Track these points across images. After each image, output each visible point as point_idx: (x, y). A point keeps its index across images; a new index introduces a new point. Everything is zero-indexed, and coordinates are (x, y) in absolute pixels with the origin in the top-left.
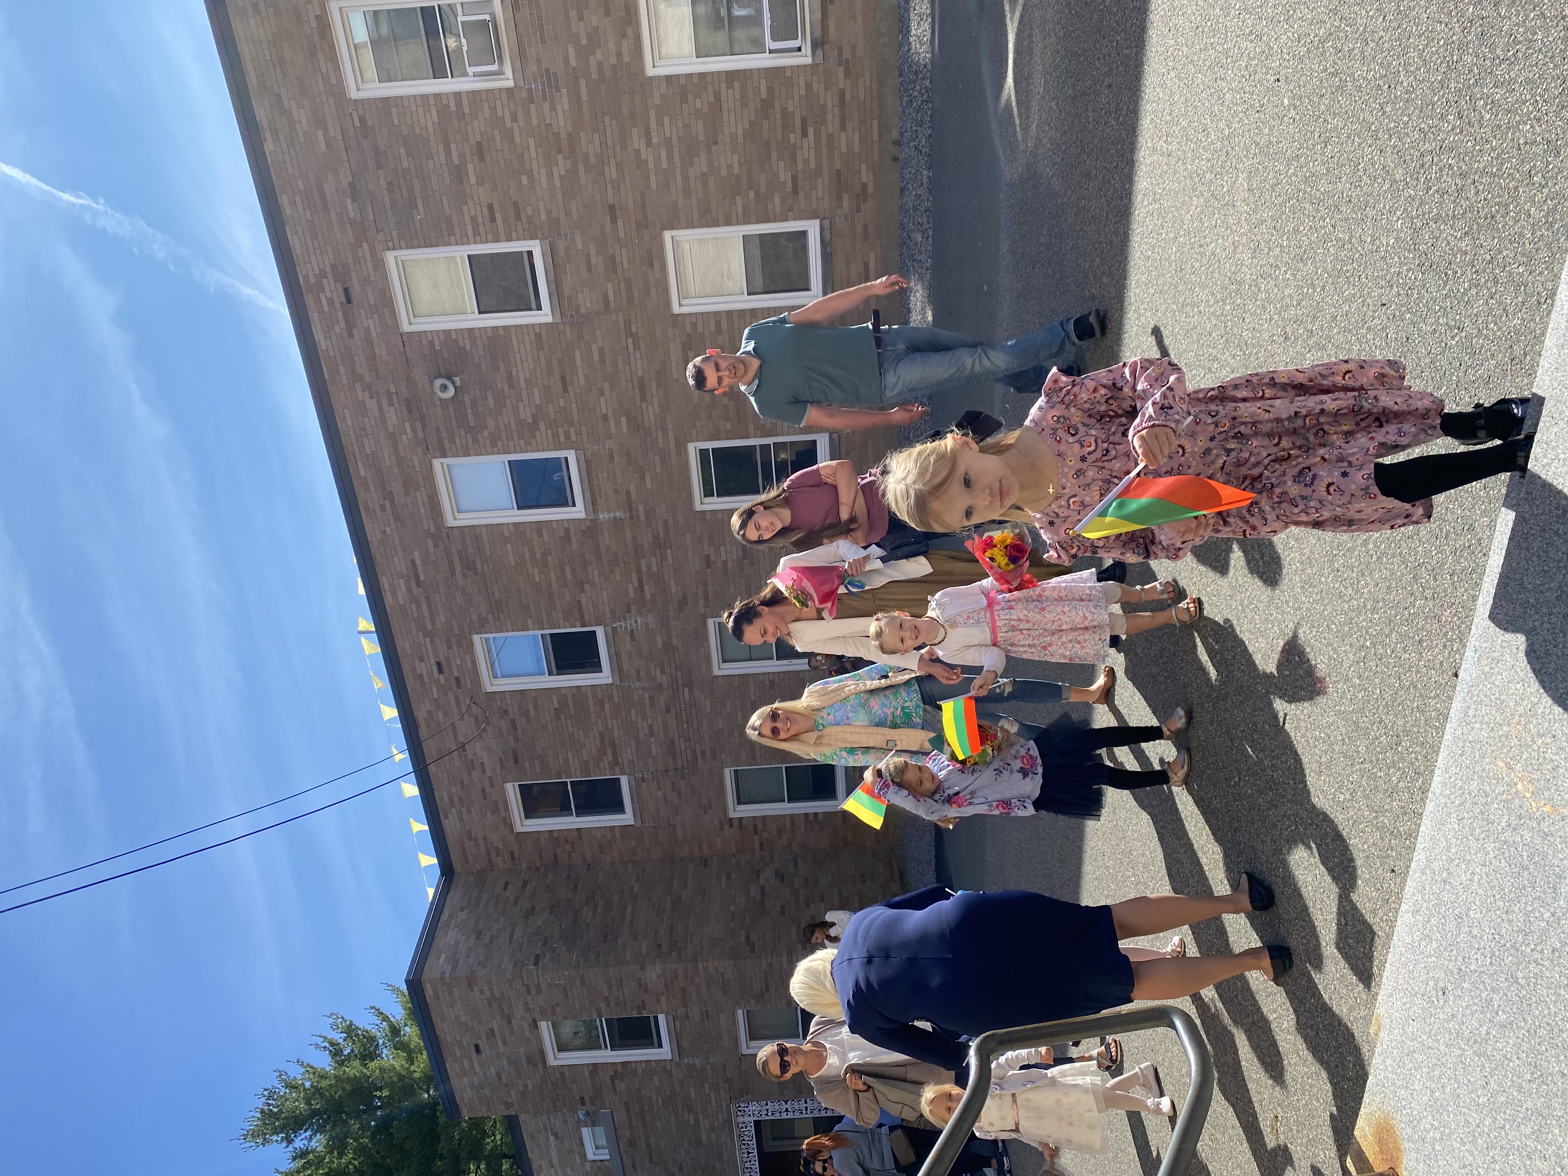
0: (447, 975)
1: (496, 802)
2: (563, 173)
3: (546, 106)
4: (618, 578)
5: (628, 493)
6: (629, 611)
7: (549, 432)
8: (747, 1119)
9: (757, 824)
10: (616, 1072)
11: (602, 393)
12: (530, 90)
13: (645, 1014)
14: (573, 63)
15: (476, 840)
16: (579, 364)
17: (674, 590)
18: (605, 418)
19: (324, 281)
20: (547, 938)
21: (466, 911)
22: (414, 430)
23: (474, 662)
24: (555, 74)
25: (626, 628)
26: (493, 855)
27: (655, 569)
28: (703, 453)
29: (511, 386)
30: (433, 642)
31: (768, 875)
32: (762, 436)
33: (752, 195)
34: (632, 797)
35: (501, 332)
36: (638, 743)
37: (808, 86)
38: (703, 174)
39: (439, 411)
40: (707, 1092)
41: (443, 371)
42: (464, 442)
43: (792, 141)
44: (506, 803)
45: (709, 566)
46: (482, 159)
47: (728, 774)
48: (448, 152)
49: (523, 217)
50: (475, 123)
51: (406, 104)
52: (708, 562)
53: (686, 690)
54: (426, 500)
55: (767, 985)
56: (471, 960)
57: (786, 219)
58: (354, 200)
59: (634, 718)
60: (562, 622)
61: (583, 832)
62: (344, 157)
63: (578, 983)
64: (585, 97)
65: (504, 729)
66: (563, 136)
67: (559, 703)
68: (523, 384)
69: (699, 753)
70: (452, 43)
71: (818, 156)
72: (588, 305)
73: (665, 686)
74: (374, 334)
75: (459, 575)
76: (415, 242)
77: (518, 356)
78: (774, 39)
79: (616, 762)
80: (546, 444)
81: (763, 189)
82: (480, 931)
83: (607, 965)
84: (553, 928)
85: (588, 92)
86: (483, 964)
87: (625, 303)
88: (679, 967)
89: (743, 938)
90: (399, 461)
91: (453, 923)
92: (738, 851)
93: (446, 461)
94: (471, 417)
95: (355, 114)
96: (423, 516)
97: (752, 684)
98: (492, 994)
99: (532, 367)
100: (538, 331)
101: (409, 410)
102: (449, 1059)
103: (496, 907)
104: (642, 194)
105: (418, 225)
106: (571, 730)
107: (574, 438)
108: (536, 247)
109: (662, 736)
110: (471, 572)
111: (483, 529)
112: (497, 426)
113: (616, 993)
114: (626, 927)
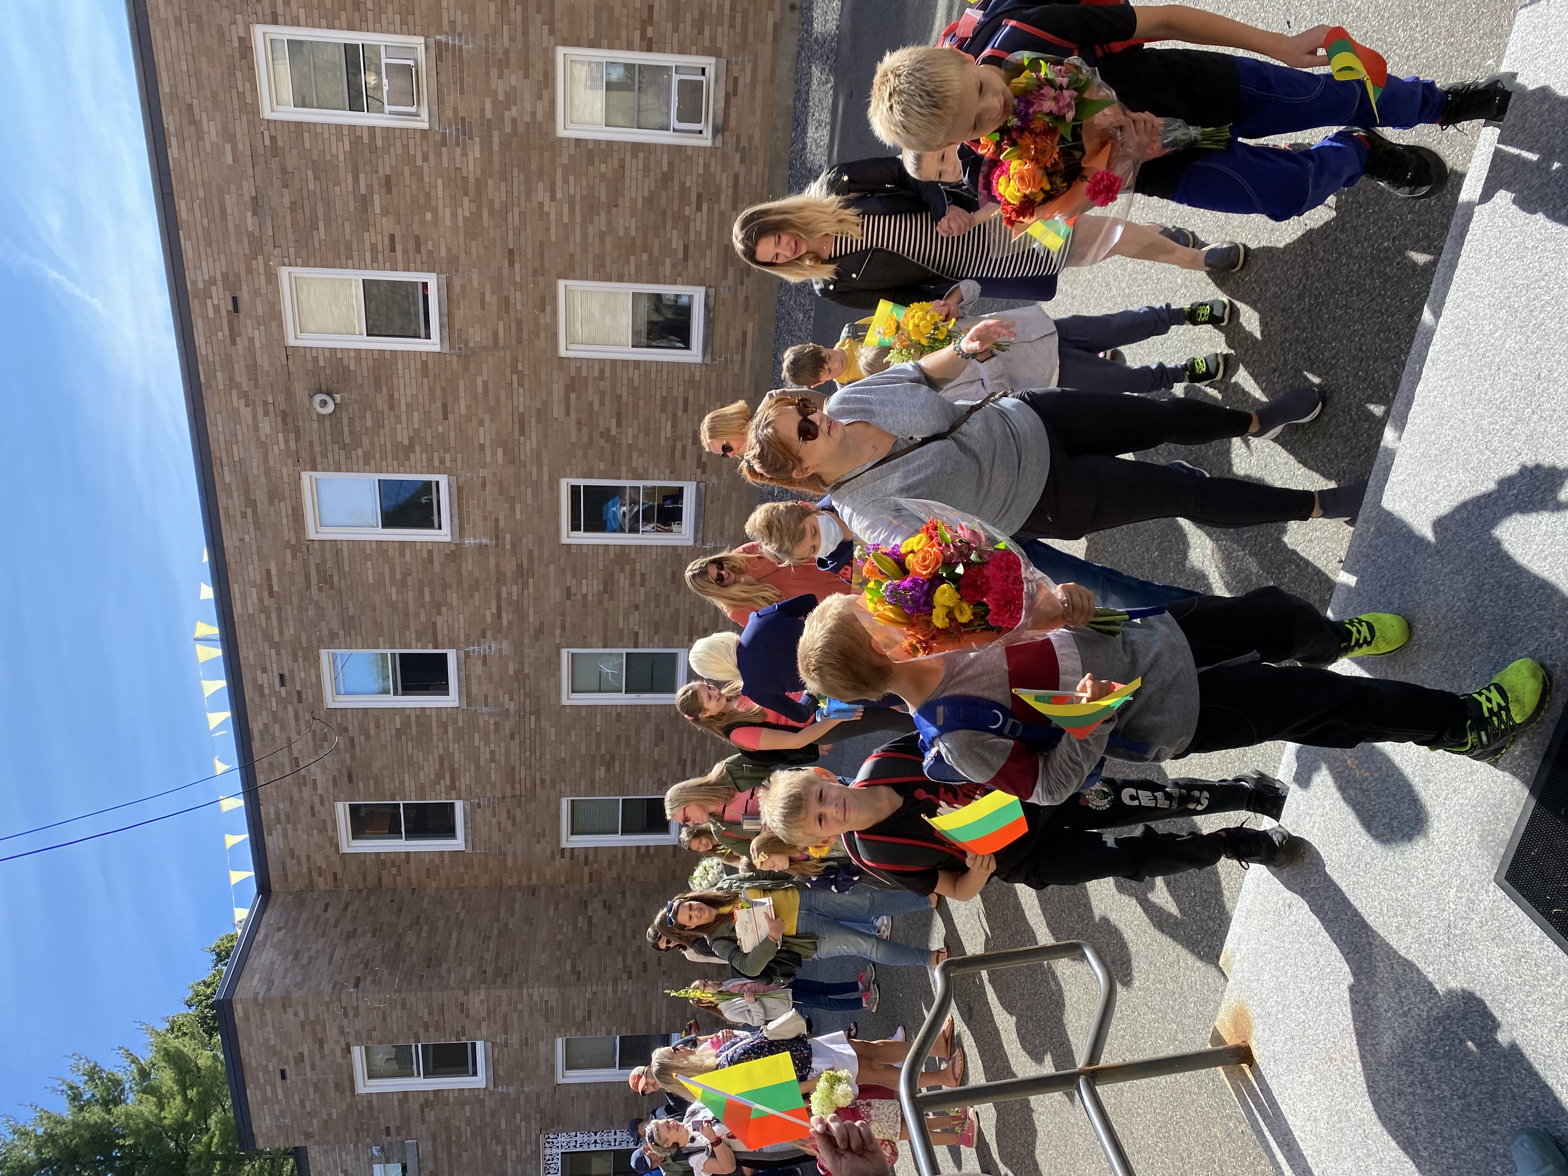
0: (260, 996)
2: (467, 214)
3: (458, 151)
4: (477, 604)
5: (497, 521)
6: (484, 636)
7: (424, 456)
8: (554, 1151)
9: (589, 855)
10: (426, 1100)
11: (481, 423)
12: (444, 135)
13: (463, 1041)
14: (489, 114)
15: (299, 858)
16: (462, 394)
17: (531, 619)
18: (482, 447)
19: (213, 288)
20: (368, 961)
21: (283, 932)
22: (287, 441)
23: (319, 677)
24: (470, 123)
25: (479, 652)
26: (315, 874)
27: (515, 597)
28: (575, 490)
29: (392, 408)
30: (278, 653)
31: (596, 904)
32: (633, 479)
33: (645, 257)
34: (465, 823)
35: (388, 356)
36: (478, 767)
37: (707, 166)
38: (601, 231)
39: (315, 425)
40: (518, 1122)
41: (324, 387)
42: (337, 458)
43: (687, 213)
44: (334, 824)
45: (569, 598)
46: (389, 191)
47: (565, 804)
48: (356, 180)
49: (423, 250)
50: (386, 157)
51: (319, 130)
52: (568, 594)
53: (533, 717)
54: (290, 512)
55: (589, 1012)
56: (287, 981)
57: (674, 283)
58: (255, 214)
59: (477, 744)
60: (413, 642)
61: (412, 856)
62: (250, 172)
63: (399, 1007)
64: (496, 148)
65: (342, 746)
66: (472, 180)
67: (402, 723)
68: (403, 408)
69: (538, 782)
70: (372, 79)
71: (709, 230)
72: (478, 339)
73: (512, 712)
74: (258, 345)
75: (314, 589)
76: (312, 262)
77: (401, 380)
78: (680, 119)
79: (453, 787)
80: (419, 467)
81: (656, 252)
82: (298, 952)
83: (430, 989)
84: (375, 951)
85: (500, 144)
86: (299, 986)
87: (514, 342)
88: (504, 993)
89: (568, 967)
90: (268, 472)
91: (268, 944)
92: (567, 882)
93: (314, 474)
94: (346, 433)
95: (266, 133)
96: (285, 528)
97: (599, 716)
98: (307, 1017)
99: (414, 392)
100: (424, 358)
101: (284, 422)
102: (251, 1085)
103: (315, 929)
104: (542, 243)
105: (317, 245)
106: (410, 751)
107: (448, 463)
108: (432, 280)
109: (503, 763)
110: (328, 586)
111: (345, 545)
112: (372, 444)
113: (436, 1018)
114: (451, 952)
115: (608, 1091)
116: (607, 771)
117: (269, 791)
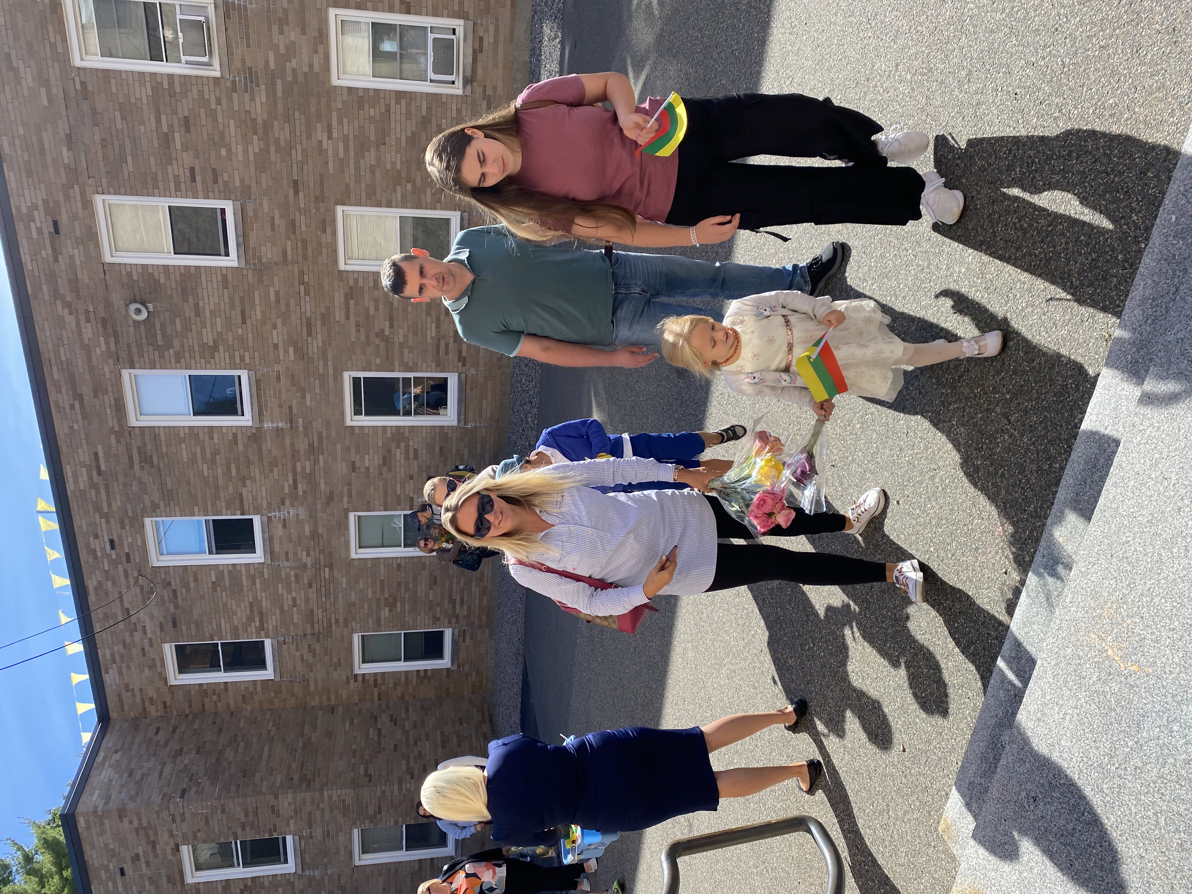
0: (100, 809)
1: (154, 659)
2: (257, 151)
3: (247, 96)
5: (290, 407)
6: (283, 504)
7: (227, 354)
9: (377, 679)
10: (245, 886)
11: (275, 327)
12: (234, 82)
13: (275, 836)
14: (272, 66)
15: (133, 690)
16: (257, 301)
17: (322, 489)
18: (276, 346)
19: (36, 213)
20: (193, 774)
21: (120, 753)
22: (107, 344)
23: (144, 541)
24: (256, 72)
25: (280, 517)
26: (147, 704)
27: (308, 471)
28: (356, 381)
29: (197, 315)
30: (108, 522)
31: (384, 718)
32: (405, 371)
33: (409, 186)
34: (274, 657)
35: (193, 271)
36: (282, 612)
37: (459, 110)
38: (371, 165)
39: (132, 330)
41: (138, 298)
42: (152, 357)
44: (162, 660)
45: (354, 470)
46: (188, 130)
47: (356, 639)
48: (158, 120)
49: (220, 180)
50: (184, 101)
51: (124, 76)
52: (353, 467)
53: (327, 570)
54: (113, 403)
55: (379, 807)
56: (123, 795)
57: (434, 208)
58: (70, 149)
59: (280, 592)
60: (224, 510)
61: (229, 686)
62: (64, 113)
63: (219, 811)
64: (280, 94)
65: (166, 597)
66: (259, 121)
67: (216, 577)
68: (208, 314)
69: (333, 621)
70: (169, 34)
72: (270, 256)
73: (309, 566)
74: (78, 261)
75: (137, 467)
76: (123, 191)
77: (205, 291)
78: (436, 72)
79: (262, 628)
80: (223, 364)
81: (418, 183)
82: (132, 770)
83: (245, 796)
84: (199, 766)
85: (283, 91)
86: (133, 799)
87: (300, 258)
88: (308, 796)
89: (362, 771)
90: (92, 370)
91: (107, 764)
92: (360, 701)
93: (134, 372)
94: (159, 337)
95: (77, 79)
96: (109, 416)
97: (382, 566)
98: (140, 824)
99: (217, 301)
100: (224, 272)
101: (104, 327)
102: (95, 882)
103: (147, 749)
104: (321, 175)
105: (126, 177)
106: (225, 600)
107: (247, 361)
108: (228, 206)
109: (303, 608)
110: (148, 465)
111: (162, 430)
112: (182, 346)
113: (252, 819)
114: (263, 763)
115: (397, 869)
116: (391, 610)
117: (105, 637)
